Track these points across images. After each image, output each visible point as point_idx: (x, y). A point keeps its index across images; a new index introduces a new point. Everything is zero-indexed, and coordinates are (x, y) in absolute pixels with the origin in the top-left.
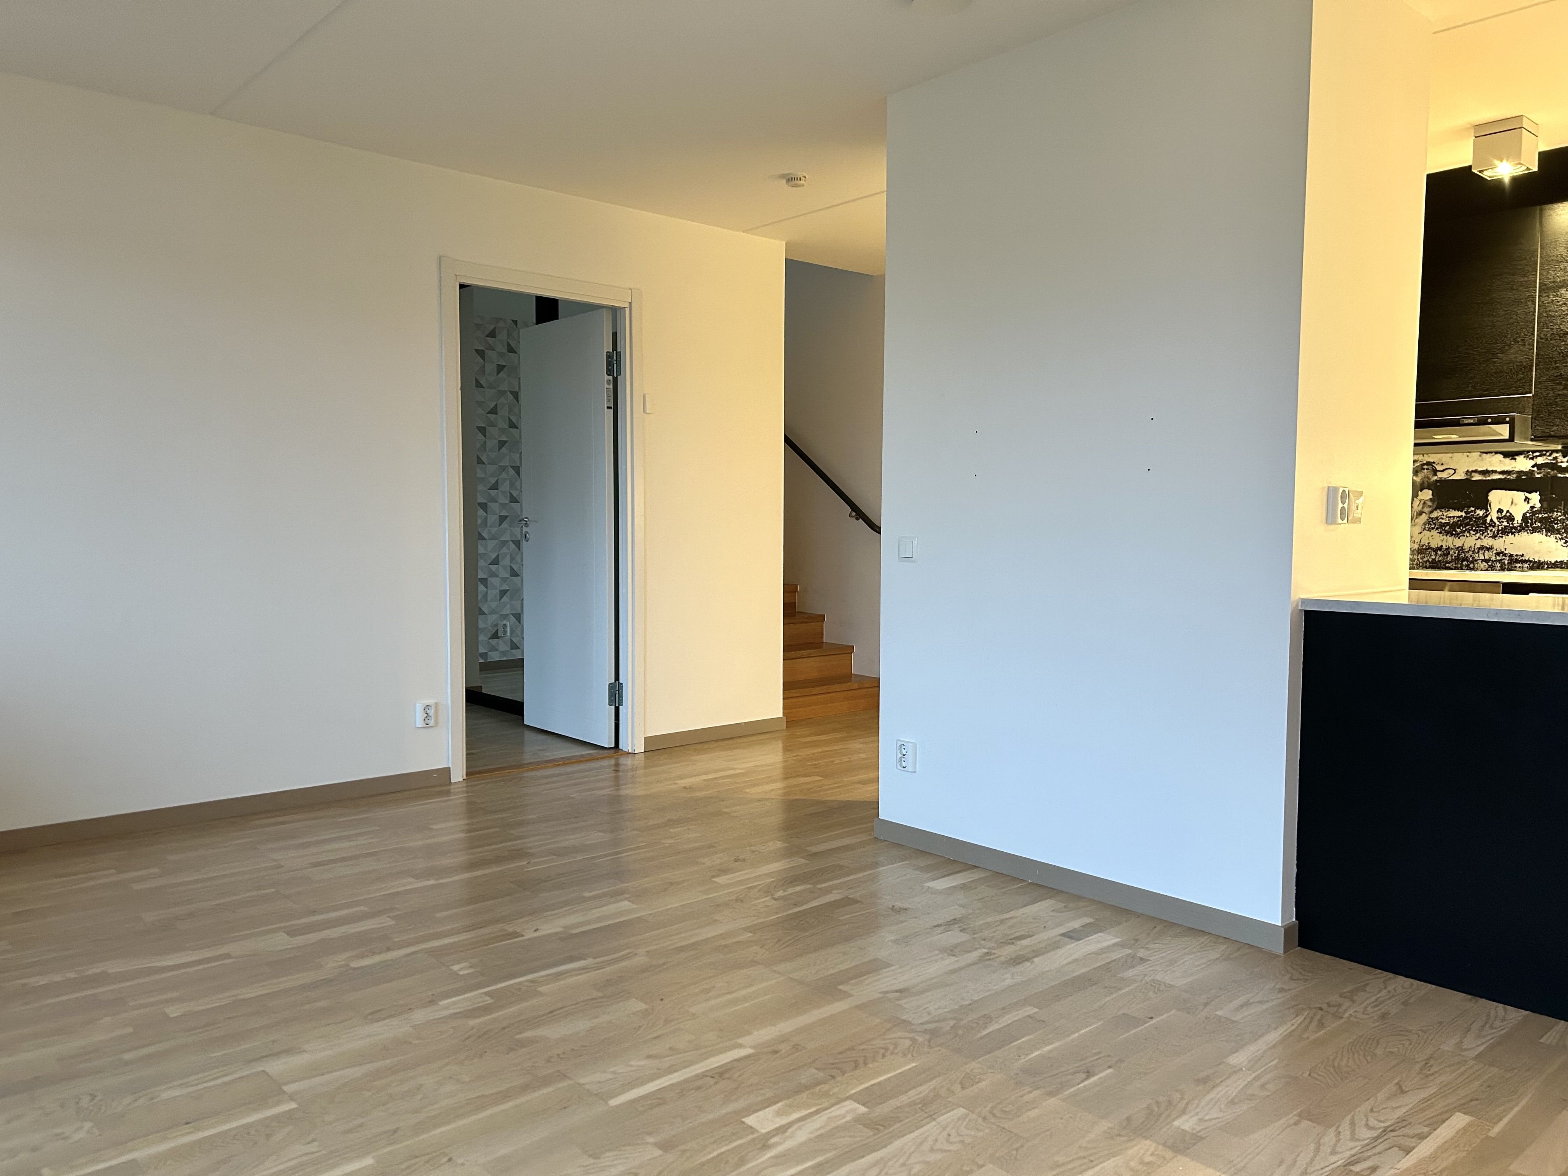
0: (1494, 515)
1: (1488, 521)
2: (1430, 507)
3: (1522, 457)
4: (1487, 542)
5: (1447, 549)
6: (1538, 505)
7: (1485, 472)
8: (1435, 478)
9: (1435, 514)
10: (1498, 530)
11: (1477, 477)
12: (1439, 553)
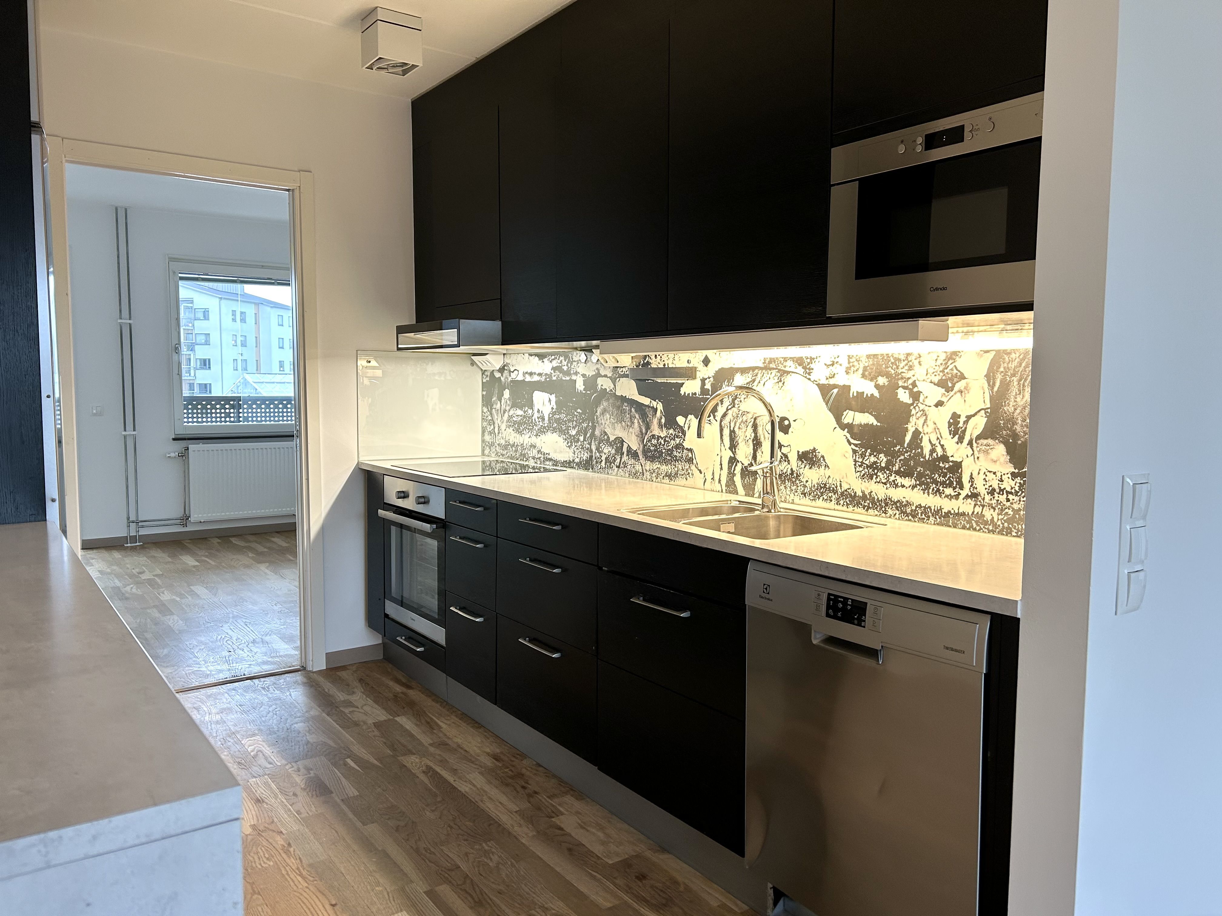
0: (536, 415)
1: (534, 421)
2: (509, 405)
3: (546, 359)
4: (534, 440)
5: (517, 445)
6: (555, 407)
7: (531, 374)
8: (510, 379)
9: (511, 412)
10: (538, 430)
11: (528, 379)
12: (514, 448)
